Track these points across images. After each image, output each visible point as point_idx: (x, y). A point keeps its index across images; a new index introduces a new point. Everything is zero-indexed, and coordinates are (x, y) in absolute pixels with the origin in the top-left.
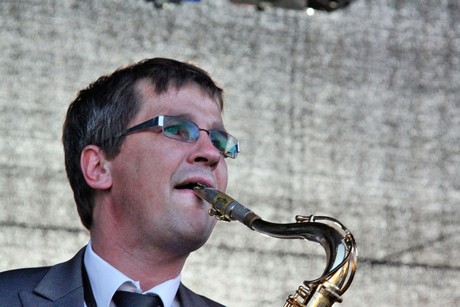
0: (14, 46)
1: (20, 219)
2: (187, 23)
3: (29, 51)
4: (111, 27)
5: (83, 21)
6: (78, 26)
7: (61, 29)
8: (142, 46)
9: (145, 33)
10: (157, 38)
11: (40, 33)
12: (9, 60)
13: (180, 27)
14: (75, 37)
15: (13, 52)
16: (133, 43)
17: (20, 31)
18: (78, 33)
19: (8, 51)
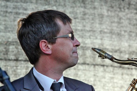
0: (84, 12)
1: (87, 62)
2: (134, 3)
3: (88, 13)
4: (112, 5)
5: (103, 4)
6: (102, 5)
7: (97, 7)
8: (121, 10)
9: (122, 7)
10: (126, 8)
11: (91, 8)
12: (82, 16)
13: (132, 4)
14: (101, 9)
15: (83, 13)
16: (119, 10)
17: (85, 7)
18: (102, 7)
19: (82, 13)
